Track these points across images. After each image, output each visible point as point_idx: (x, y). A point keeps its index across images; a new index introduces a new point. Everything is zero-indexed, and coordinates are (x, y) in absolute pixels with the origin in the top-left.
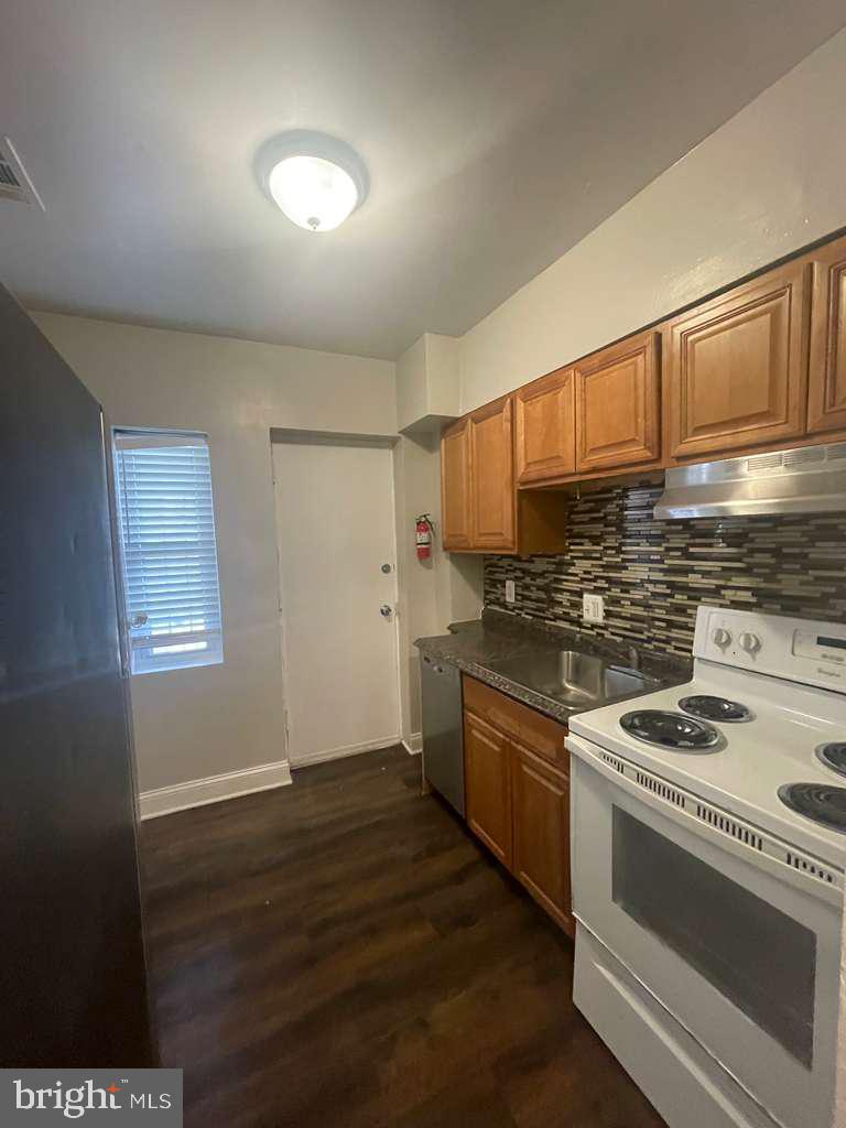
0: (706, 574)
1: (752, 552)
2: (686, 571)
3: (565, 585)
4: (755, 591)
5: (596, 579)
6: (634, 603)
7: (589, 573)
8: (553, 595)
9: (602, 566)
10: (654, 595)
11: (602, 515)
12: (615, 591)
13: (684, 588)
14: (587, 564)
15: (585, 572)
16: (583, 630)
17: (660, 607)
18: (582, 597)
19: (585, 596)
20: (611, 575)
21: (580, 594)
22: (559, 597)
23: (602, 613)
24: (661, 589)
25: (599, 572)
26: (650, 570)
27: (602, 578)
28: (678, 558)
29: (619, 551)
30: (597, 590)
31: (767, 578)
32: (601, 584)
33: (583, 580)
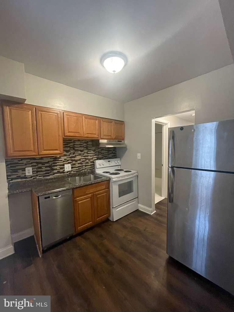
0: (91, 156)
1: (96, 152)
2: (88, 156)
3: (58, 164)
4: (97, 158)
5: (68, 161)
6: (79, 164)
7: (66, 159)
8: (53, 167)
9: (70, 157)
10: (83, 161)
11: (69, 146)
12: (74, 162)
13: (88, 159)
14: (65, 157)
15: (65, 159)
16: (65, 174)
17: (84, 163)
18: (64, 166)
19: (65, 165)
20: (72, 159)
21: (63, 165)
22: (55, 167)
23: (70, 168)
24: (84, 160)
25: (69, 159)
26: (81, 157)
27: (70, 160)
28: (86, 154)
29: (74, 153)
30: (69, 163)
31: (98, 156)
32: (69, 161)
33: (64, 161)
